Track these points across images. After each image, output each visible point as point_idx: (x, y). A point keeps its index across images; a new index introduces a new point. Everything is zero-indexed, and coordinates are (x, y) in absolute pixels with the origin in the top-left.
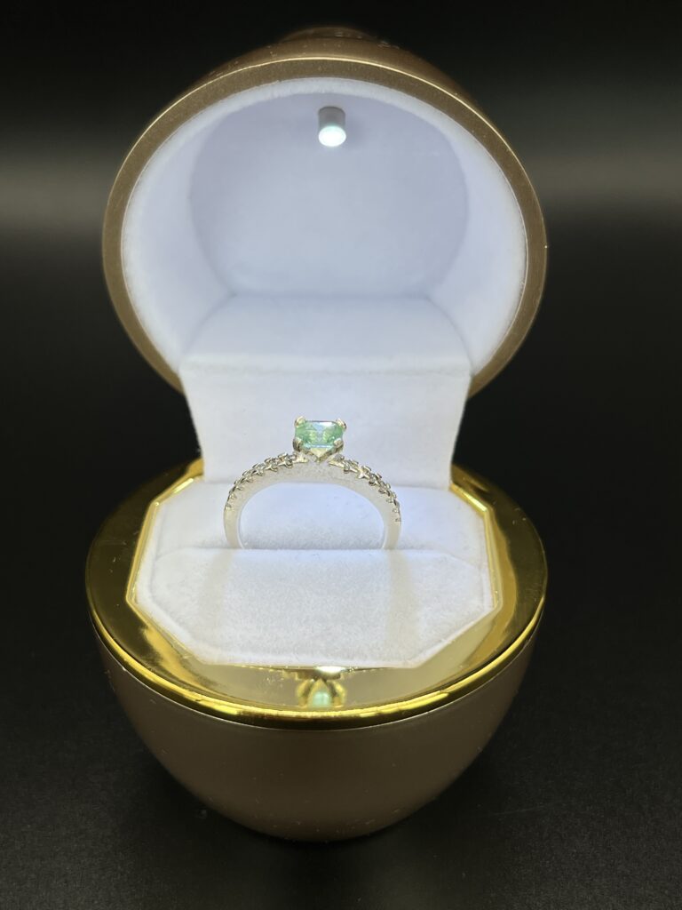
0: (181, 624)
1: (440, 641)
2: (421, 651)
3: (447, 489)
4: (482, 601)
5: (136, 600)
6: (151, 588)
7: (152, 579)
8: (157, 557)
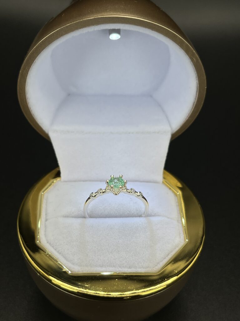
0: (60, 253)
1: (165, 258)
2: (158, 263)
3: (161, 182)
4: (180, 237)
5: (40, 242)
6: (46, 235)
7: (45, 231)
8: (46, 220)
